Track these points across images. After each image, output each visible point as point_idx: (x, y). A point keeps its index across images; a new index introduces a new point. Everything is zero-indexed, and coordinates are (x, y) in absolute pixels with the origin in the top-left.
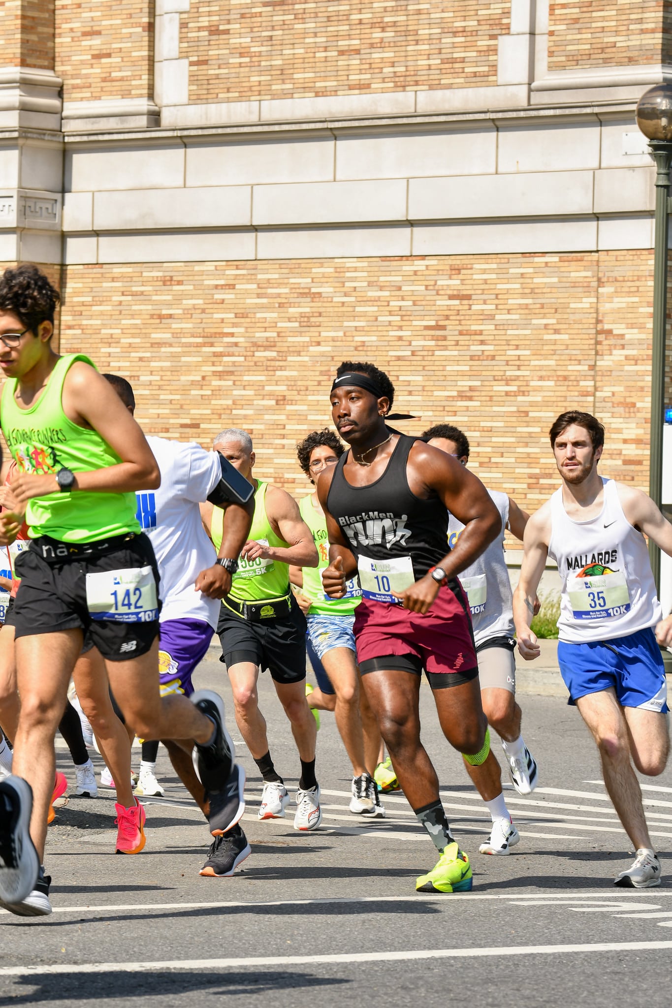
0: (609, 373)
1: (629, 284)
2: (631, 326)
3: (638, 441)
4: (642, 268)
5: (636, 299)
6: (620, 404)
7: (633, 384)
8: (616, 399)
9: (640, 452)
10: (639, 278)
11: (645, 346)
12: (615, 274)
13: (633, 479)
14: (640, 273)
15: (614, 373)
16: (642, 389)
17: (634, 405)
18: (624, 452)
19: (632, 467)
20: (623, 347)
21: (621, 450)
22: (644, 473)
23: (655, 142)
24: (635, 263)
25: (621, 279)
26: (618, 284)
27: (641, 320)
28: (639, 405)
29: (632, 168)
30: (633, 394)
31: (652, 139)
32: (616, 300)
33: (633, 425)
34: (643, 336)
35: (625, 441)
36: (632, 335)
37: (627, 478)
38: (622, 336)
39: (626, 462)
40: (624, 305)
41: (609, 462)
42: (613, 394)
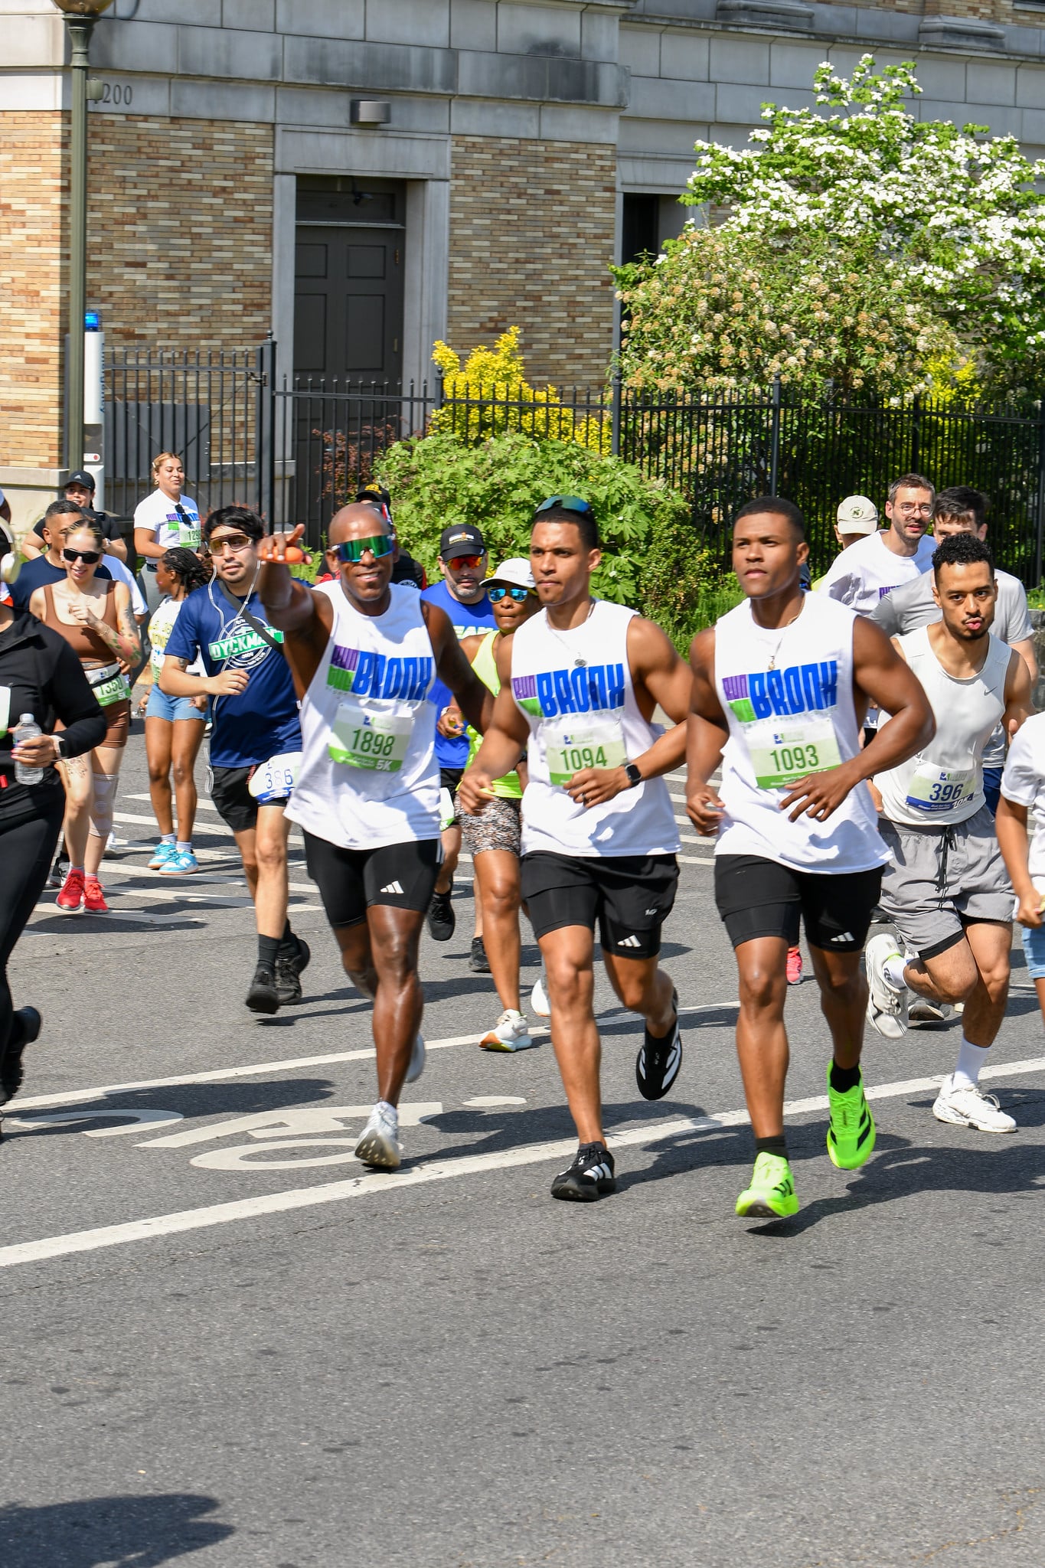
0: (7, 256)
1: (30, 151)
2: (33, 200)
3: (43, 336)
4: (45, 133)
5: (38, 170)
6: (21, 292)
7: (35, 268)
8: (17, 286)
9: (45, 349)
10: (41, 145)
11: (50, 225)
12: (14, 139)
13: (37, 380)
14: (42, 139)
15: (14, 256)
16: (47, 275)
17: (37, 293)
18: (27, 349)
19: (37, 366)
20: (24, 225)
21: (23, 346)
22: (51, 374)
23: (71, 16)
24: (36, 126)
25: (20, 145)
26: (17, 151)
27: (45, 194)
28: (43, 293)
29: (31, 15)
30: (36, 281)
31: (67, 12)
32: (14, 169)
33: (38, 317)
34: (48, 213)
35: (28, 336)
36: (34, 211)
37: (31, 378)
38: (22, 212)
39: (30, 360)
40: (24, 176)
41: (9, 360)
42: (13, 280)
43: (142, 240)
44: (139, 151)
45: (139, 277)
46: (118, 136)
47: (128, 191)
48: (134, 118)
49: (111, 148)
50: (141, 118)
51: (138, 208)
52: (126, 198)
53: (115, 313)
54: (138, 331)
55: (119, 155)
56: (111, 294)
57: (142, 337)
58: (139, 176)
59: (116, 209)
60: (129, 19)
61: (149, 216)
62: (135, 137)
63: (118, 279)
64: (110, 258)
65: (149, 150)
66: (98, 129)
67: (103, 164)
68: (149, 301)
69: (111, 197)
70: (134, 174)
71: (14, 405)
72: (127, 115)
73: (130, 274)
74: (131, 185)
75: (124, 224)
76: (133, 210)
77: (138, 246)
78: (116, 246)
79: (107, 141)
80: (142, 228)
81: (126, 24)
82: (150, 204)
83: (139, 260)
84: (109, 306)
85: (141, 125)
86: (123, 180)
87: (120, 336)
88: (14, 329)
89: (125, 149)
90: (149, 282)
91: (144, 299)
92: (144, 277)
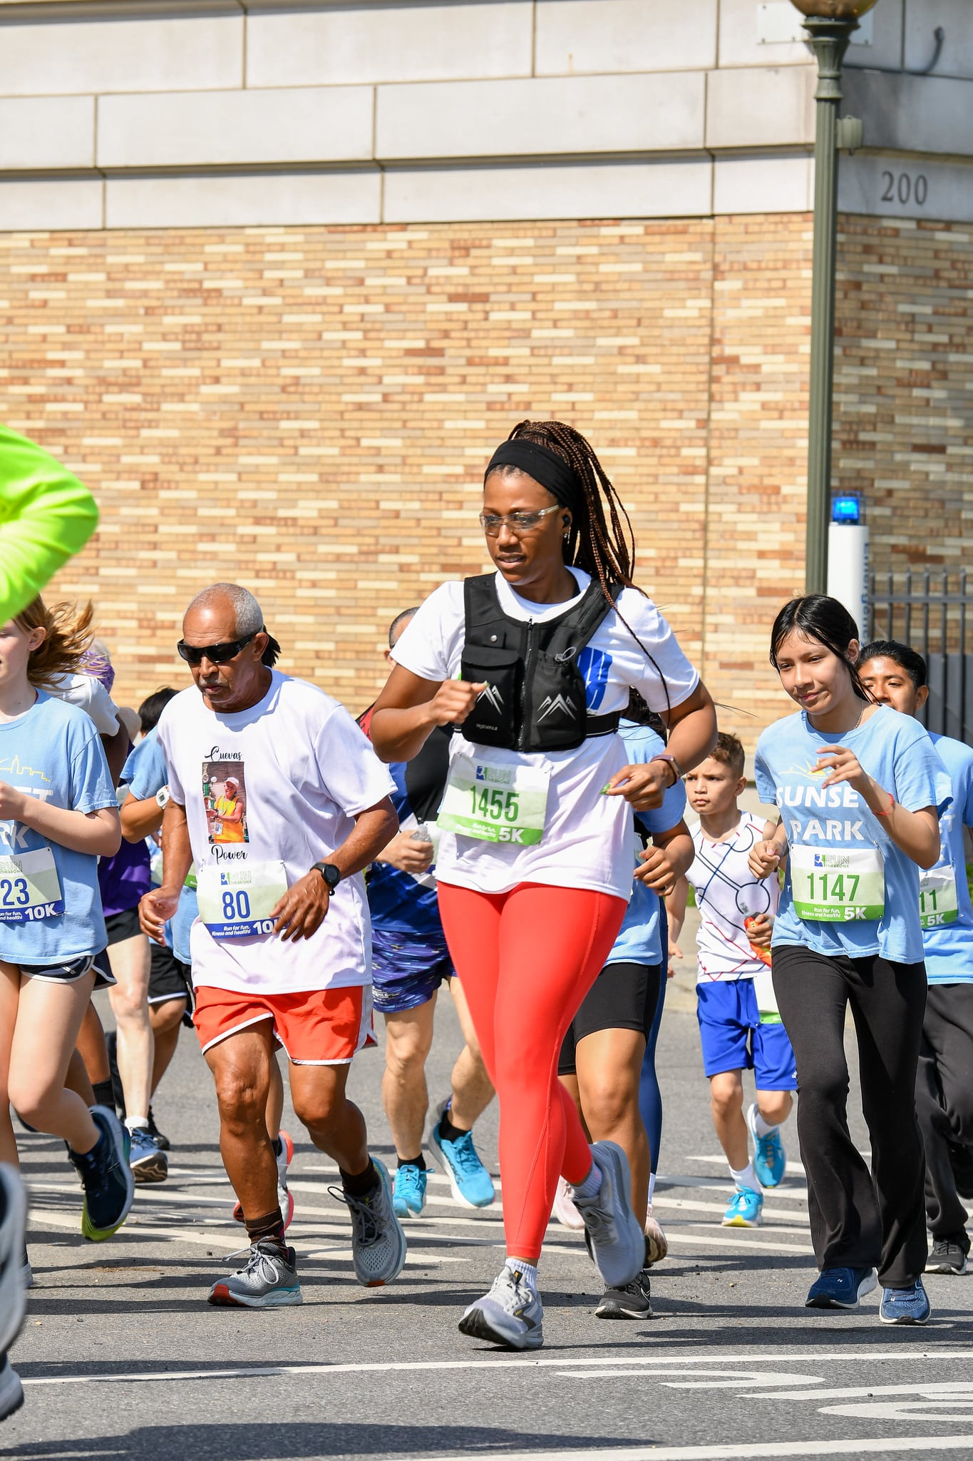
0: (733, 434)
1: (769, 274)
2: (772, 349)
3: (784, 555)
4: (790, 246)
5: (781, 302)
6: (752, 488)
7: (774, 452)
8: (746, 480)
9: (787, 574)
10: (786, 265)
11: (797, 386)
12: (744, 257)
14: (788, 256)
15: (742, 434)
16: (791, 461)
17: (777, 490)
18: (759, 574)
20: (758, 387)
21: (754, 571)
24: (779, 237)
25: (754, 265)
26: (749, 275)
27: (790, 340)
28: (786, 490)
29: (774, 68)
30: (775, 471)
32: (745, 303)
33: (776, 526)
34: (794, 368)
35: (762, 555)
36: (774, 365)
38: (756, 368)
40: (760, 312)
41: (734, 592)
42: (741, 471)
43: (940, 412)
44: (937, 275)
45: (934, 468)
46: (904, 252)
47: (917, 337)
48: (930, 225)
49: (893, 270)
50: (941, 226)
51: (934, 364)
52: (916, 347)
53: (896, 521)
54: (930, 551)
55: (904, 280)
56: (890, 493)
57: (938, 559)
58: (935, 313)
59: (899, 364)
60: (924, 74)
61: (951, 376)
62: (931, 254)
63: (901, 470)
64: (889, 438)
65: (953, 275)
66: (874, 241)
67: (881, 295)
68: (949, 506)
69: (892, 345)
70: (928, 310)
71: (739, 659)
72: (919, 221)
73: (919, 463)
74: (925, 328)
75: (911, 385)
76: (925, 365)
77: (933, 421)
78: (898, 419)
79: (887, 259)
80: (938, 394)
81: (918, 80)
82: (953, 357)
83: (934, 441)
84: (887, 512)
85: (941, 236)
86: (912, 319)
87: (903, 557)
88: (741, 545)
89: (917, 272)
90: (950, 477)
91: (942, 502)
92: (942, 468)
